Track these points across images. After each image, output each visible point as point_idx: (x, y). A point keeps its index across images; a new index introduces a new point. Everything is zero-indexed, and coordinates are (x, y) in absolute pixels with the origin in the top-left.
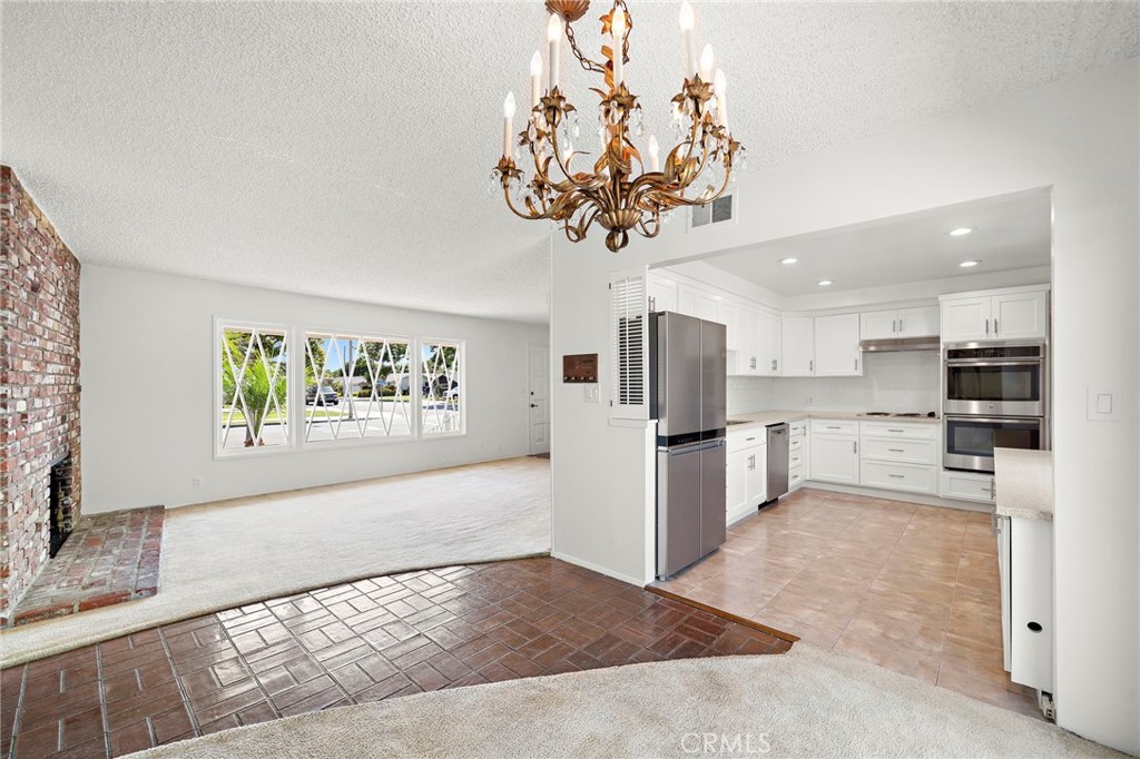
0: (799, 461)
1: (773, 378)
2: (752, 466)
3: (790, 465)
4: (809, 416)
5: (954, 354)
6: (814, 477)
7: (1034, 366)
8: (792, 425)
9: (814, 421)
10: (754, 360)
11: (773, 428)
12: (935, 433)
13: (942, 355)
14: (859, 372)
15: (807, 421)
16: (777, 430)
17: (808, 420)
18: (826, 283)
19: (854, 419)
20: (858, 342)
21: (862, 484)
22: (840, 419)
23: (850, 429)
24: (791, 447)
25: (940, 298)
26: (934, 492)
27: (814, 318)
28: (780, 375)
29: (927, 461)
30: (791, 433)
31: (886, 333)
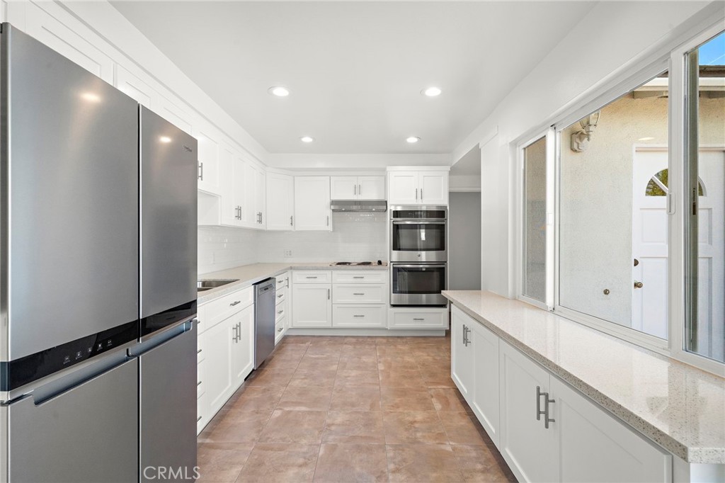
0: (283, 313)
1: (258, 231)
2: (237, 338)
3: (276, 320)
4: (291, 268)
5: (397, 214)
6: (295, 325)
7: (442, 225)
8: (278, 278)
9: (295, 273)
10: (239, 209)
11: (261, 285)
12: (384, 278)
13: (389, 215)
14: (330, 228)
15: (288, 274)
16: (264, 286)
17: (289, 272)
18: (307, 140)
19: (327, 269)
20: (328, 202)
21: (334, 326)
22: (317, 269)
23: (324, 278)
24: (278, 300)
25: (389, 168)
26: (384, 326)
27: (294, 177)
28: (264, 228)
29: (379, 301)
30: (278, 286)
31: (349, 196)
